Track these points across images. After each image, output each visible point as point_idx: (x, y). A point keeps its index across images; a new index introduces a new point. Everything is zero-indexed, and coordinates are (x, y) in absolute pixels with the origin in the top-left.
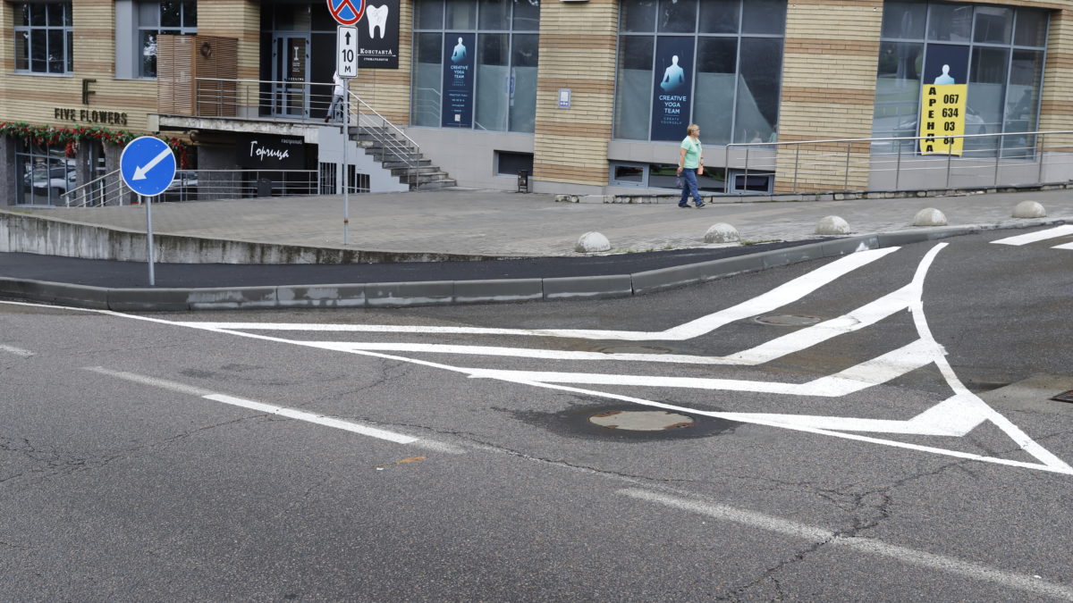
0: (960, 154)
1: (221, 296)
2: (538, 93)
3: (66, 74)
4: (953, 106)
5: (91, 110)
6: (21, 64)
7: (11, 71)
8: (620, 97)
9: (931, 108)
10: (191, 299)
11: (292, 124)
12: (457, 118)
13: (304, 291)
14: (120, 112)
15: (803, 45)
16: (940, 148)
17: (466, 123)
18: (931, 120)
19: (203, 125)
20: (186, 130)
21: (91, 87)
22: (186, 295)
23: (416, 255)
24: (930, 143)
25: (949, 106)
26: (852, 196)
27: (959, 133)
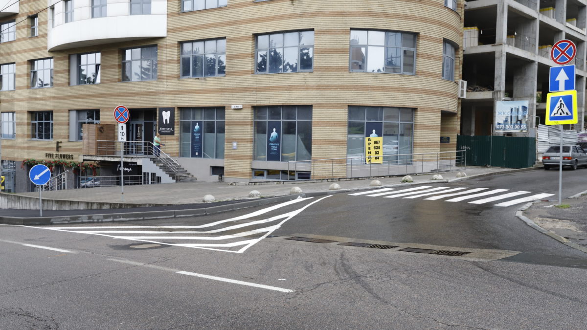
0: (382, 163)
1: (62, 219)
2: (225, 143)
3: (51, 140)
4: (378, 145)
5: (59, 154)
6: (34, 136)
7: (29, 139)
8: (256, 144)
9: (369, 146)
10: (52, 220)
11: (132, 158)
12: (197, 154)
13: (92, 217)
14: (71, 154)
15: (320, 124)
16: (373, 161)
17: (200, 155)
18: (370, 151)
19: (100, 159)
20: (95, 161)
21: (60, 145)
22: (50, 219)
23: (144, 204)
24: (370, 159)
25: (376, 145)
26: (334, 180)
27: (381, 155)
